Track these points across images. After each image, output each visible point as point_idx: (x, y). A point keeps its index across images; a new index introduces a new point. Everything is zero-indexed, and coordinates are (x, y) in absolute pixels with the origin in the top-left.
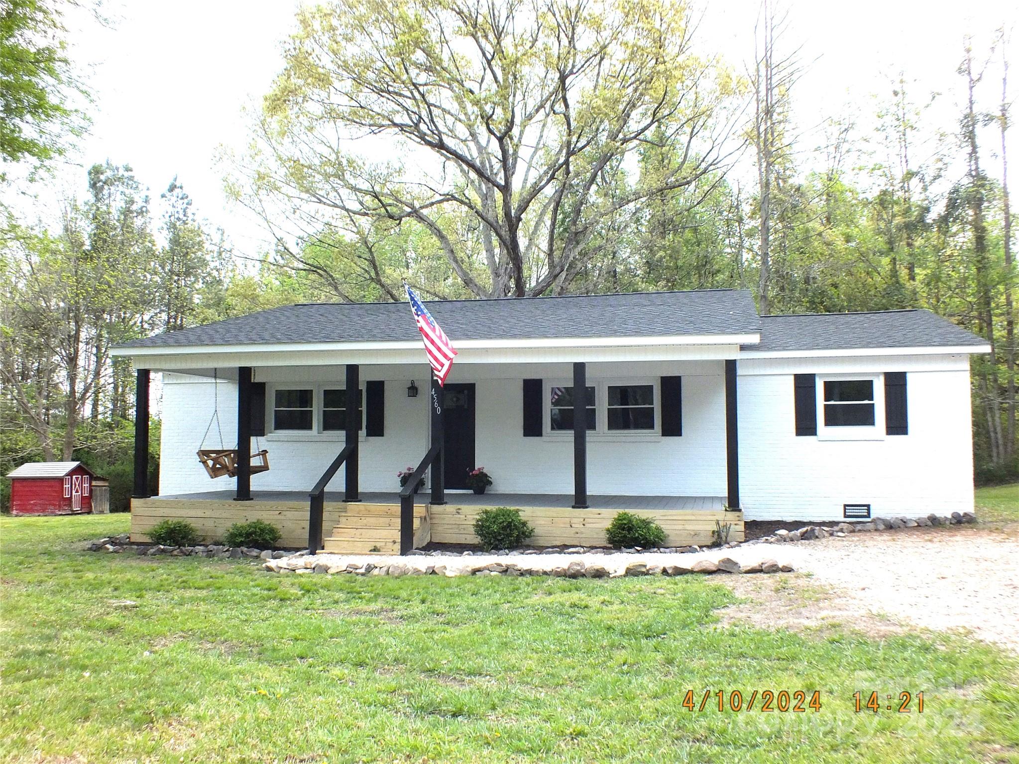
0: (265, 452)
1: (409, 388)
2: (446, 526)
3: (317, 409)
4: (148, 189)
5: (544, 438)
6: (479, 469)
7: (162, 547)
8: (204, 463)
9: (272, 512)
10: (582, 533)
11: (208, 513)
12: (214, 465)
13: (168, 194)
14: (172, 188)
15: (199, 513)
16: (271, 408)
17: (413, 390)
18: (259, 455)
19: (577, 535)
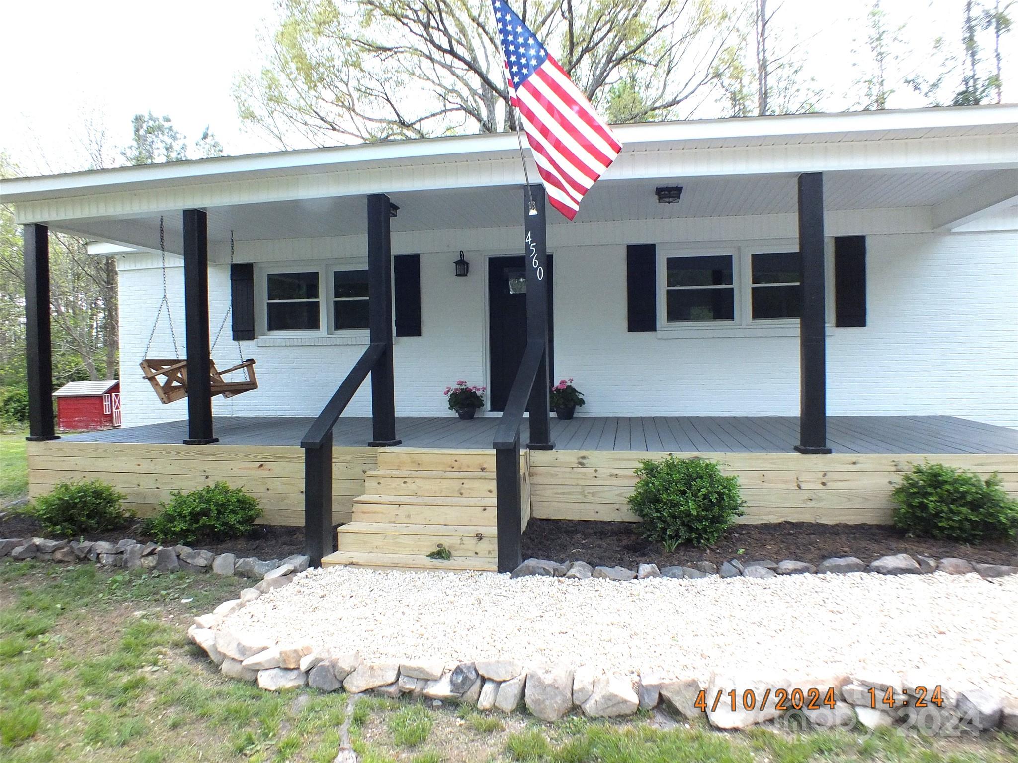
0: (252, 361)
1: (457, 263)
2: (560, 490)
3: (325, 300)
4: (185, 137)
5: (659, 334)
6: (563, 382)
7: (37, 541)
8: (152, 379)
9: (247, 465)
10: (820, 500)
11: (145, 467)
12: (168, 383)
13: (202, 142)
14: (205, 136)
15: (129, 465)
16: (262, 300)
17: (462, 267)
18: (242, 366)
19: (812, 504)
